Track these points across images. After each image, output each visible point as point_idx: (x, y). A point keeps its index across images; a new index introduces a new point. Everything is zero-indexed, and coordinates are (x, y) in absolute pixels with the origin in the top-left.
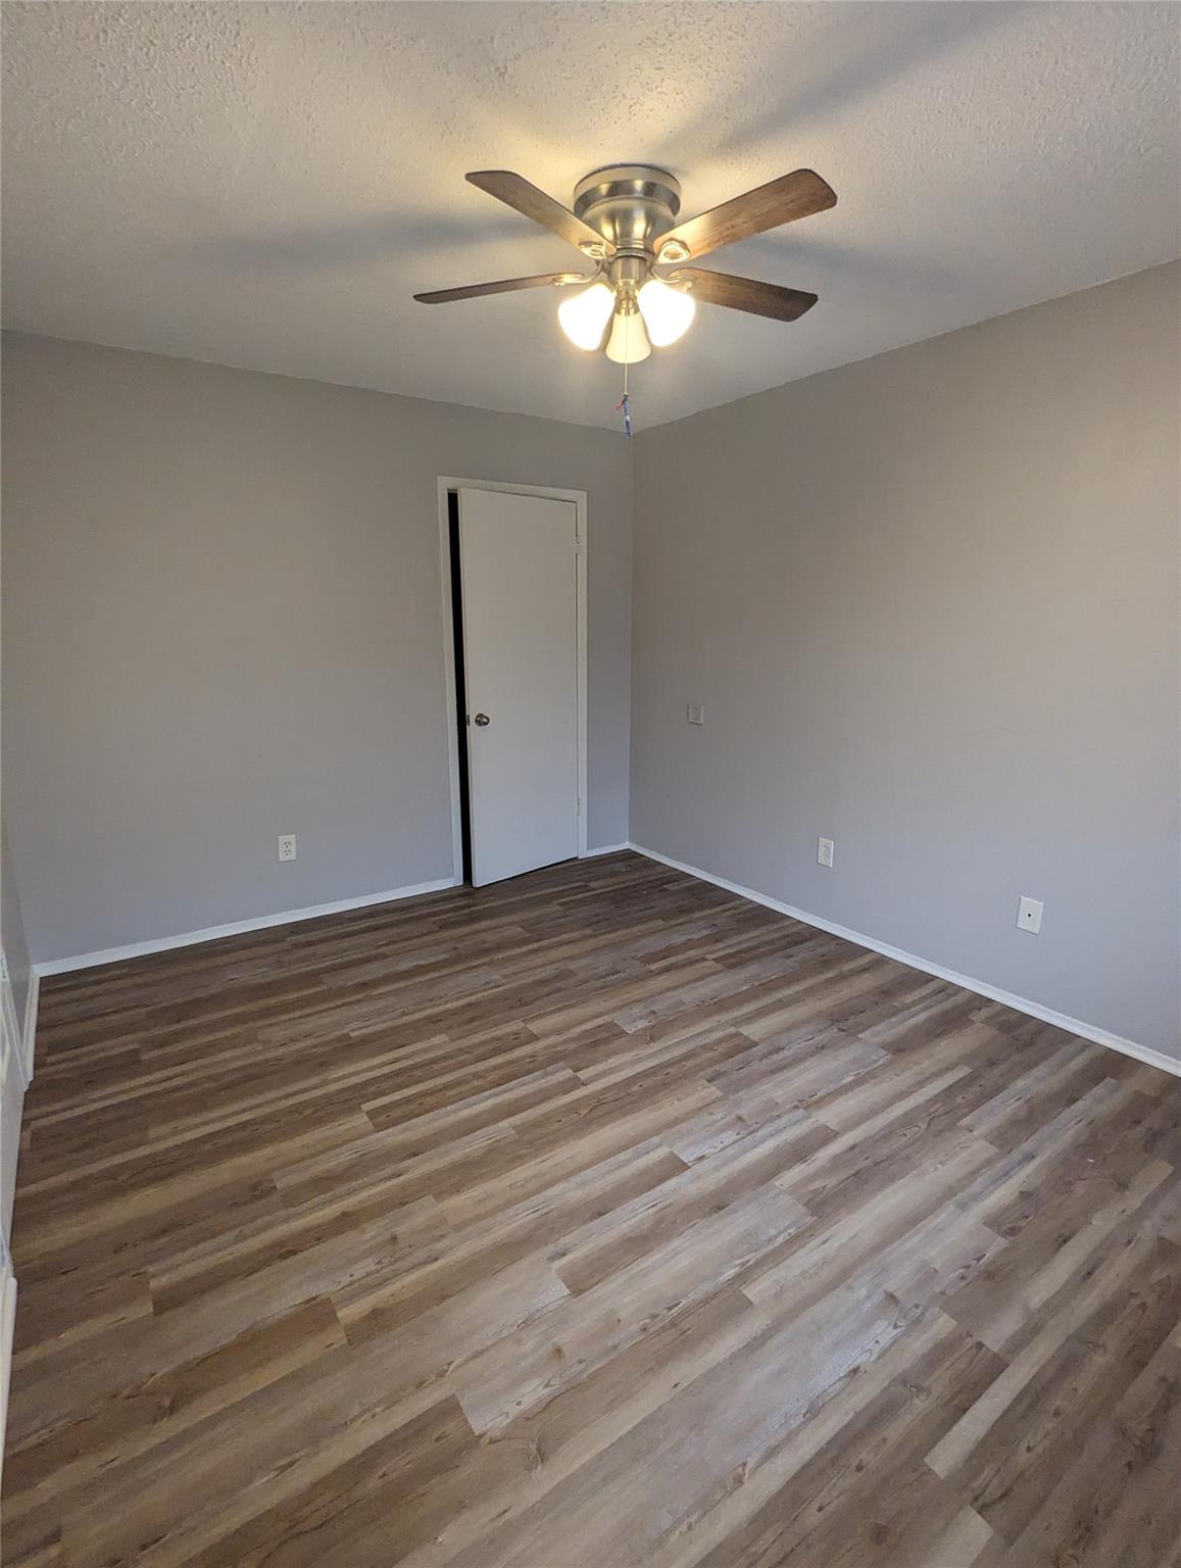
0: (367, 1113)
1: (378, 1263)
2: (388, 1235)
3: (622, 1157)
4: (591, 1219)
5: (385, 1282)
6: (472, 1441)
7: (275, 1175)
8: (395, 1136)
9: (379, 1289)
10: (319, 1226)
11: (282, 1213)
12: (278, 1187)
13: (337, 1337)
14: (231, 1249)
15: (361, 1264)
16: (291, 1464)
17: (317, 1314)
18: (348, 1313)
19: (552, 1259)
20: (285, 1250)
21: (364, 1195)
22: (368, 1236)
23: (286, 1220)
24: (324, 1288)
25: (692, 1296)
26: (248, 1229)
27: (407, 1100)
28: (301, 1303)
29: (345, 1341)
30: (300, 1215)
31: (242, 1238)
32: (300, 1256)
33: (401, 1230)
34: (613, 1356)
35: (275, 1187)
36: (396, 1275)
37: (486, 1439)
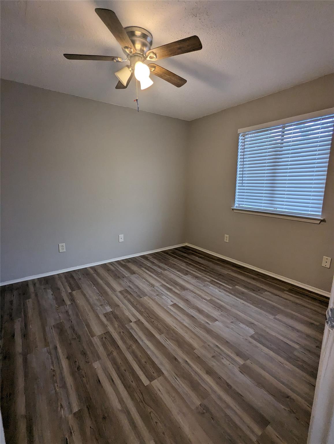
0: (150, 381)
1: (223, 359)
2: (212, 359)
3: (172, 313)
4: (195, 318)
5: (229, 356)
6: (256, 333)
7: (193, 408)
8: (165, 366)
9: (231, 356)
10: (214, 379)
11: (213, 396)
12: (200, 404)
13: (248, 362)
14: (235, 408)
15: (225, 363)
16: (281, 362)
17: (245, 370)
18: (241, 362)
19: (209, 324)
20: (228, 388)
21: (198, 370)
22: (214, 364)
23: (215, 392)
24: (236, 370)
25: (212, 305)
26: (223, 406)
27: (143, 368)
28: (244, 375)
29: (249, 360)
30: (211, 387)
31: (228, 406)
32: (228, 381)
33: (209, 356)
34: (228, 315)
35: (200, 405)
36: (225, 353)
37: (255, 331)
